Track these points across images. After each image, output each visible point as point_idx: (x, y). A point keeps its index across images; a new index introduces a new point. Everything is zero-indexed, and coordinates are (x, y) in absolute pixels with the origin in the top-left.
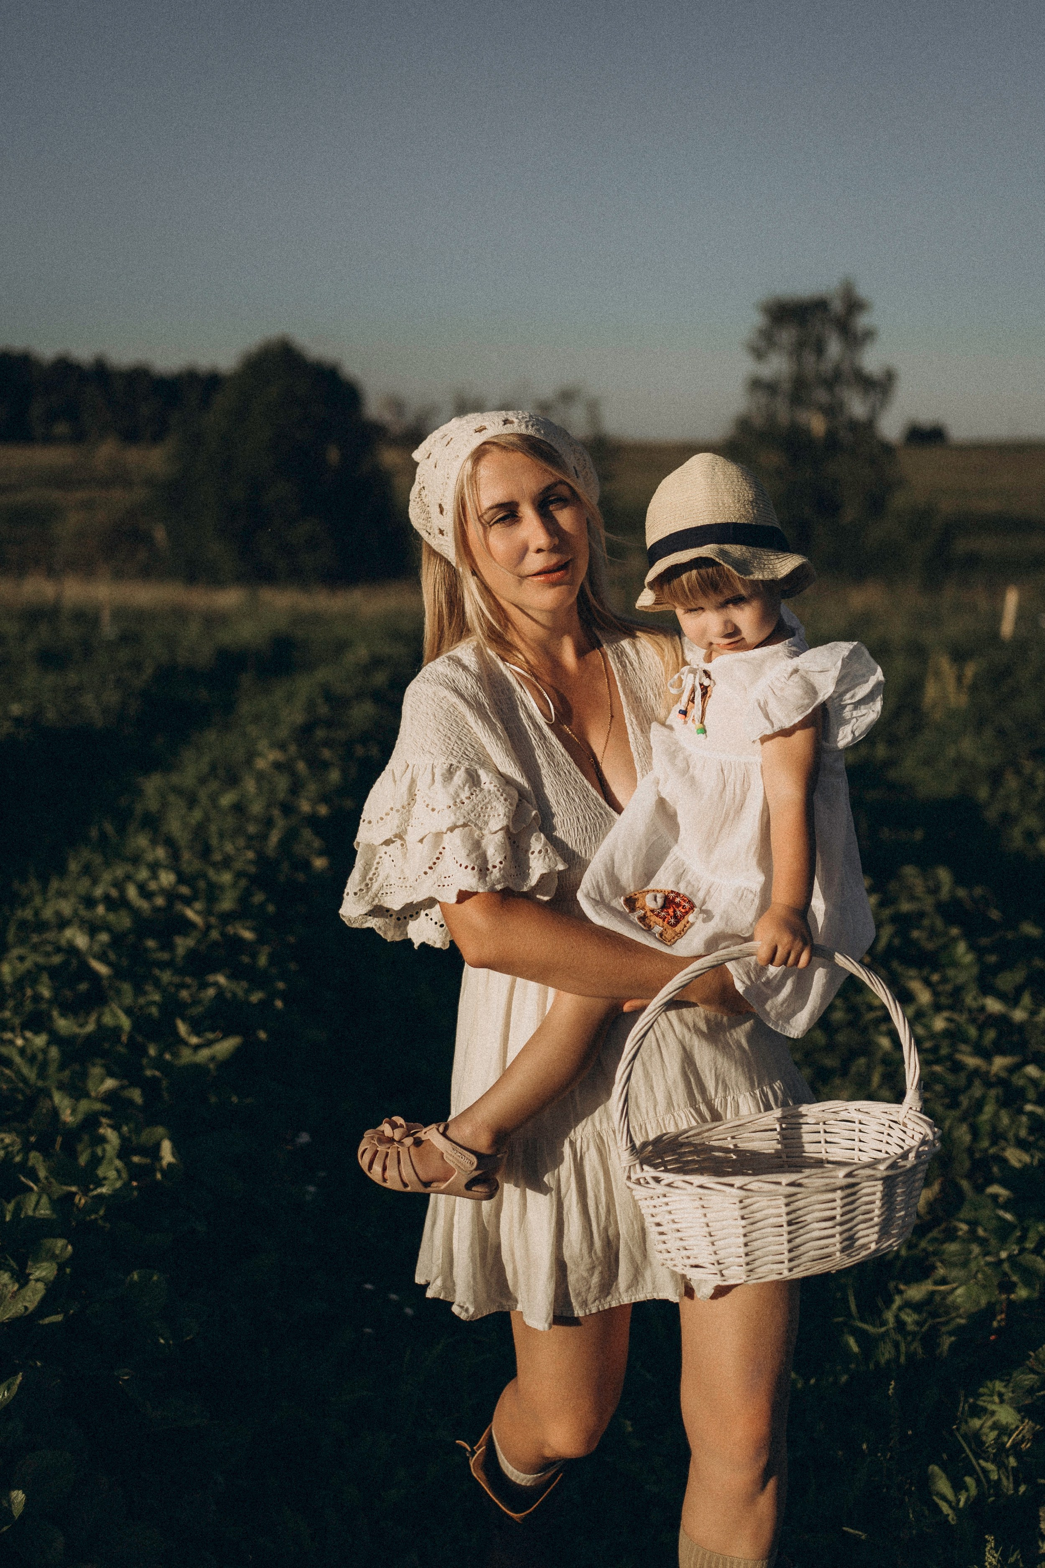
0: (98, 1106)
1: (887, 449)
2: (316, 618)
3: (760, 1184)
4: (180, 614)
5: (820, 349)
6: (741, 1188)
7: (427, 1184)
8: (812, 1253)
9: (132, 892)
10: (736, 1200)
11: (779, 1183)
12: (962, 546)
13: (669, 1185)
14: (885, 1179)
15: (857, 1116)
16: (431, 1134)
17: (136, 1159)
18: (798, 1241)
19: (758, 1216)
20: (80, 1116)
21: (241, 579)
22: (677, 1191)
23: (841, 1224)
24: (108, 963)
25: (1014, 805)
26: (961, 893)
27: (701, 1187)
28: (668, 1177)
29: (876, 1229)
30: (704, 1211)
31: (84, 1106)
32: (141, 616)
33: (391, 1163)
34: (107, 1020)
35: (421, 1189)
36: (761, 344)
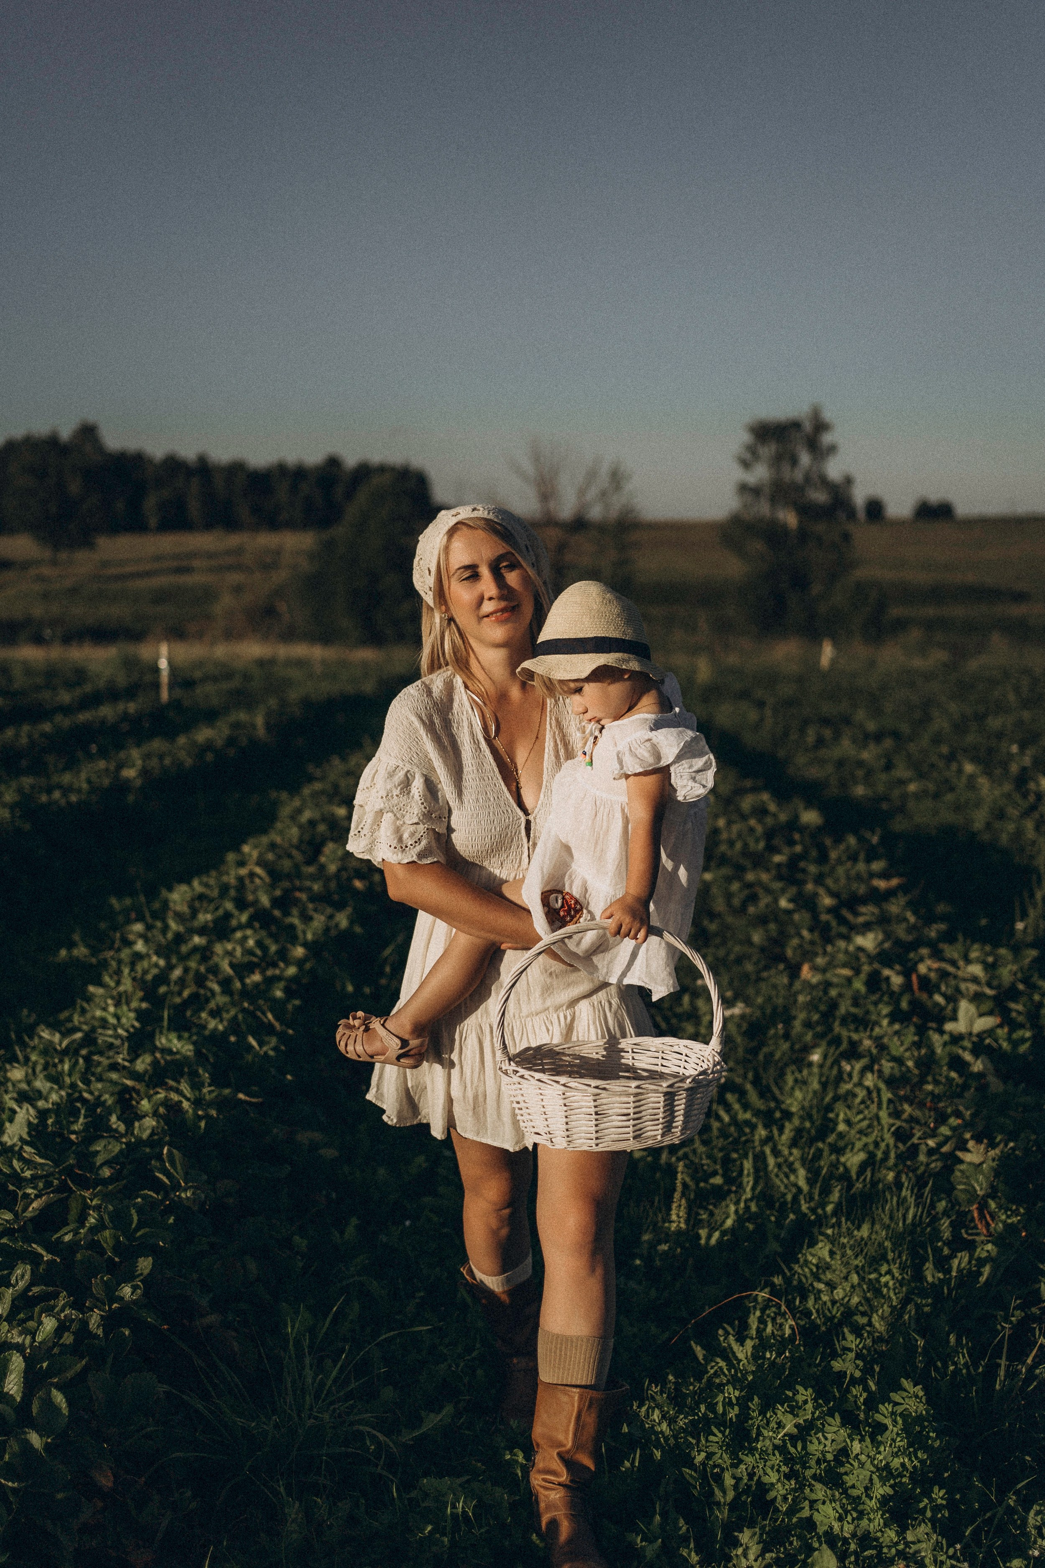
3: (576, 1084)
6: (564, 1085)
7: (372, 1057)
8: (612, 1136)
10: (561, 1093)
11: (590, 1086)
13: (522, 1077)
14: (666, 1094)
15: (684, 1051)
16: (376, 1024)
18: (602, 1126)
19: (575, 1105)
22: (526, 1081)
23: (634, 1119)
27: (539, 1080)
28: (522, 1071)
29: (660, 1126)
30: (542, 1097)
33: (351, 1041)
35: (369, 1059)
36: (748, 456)
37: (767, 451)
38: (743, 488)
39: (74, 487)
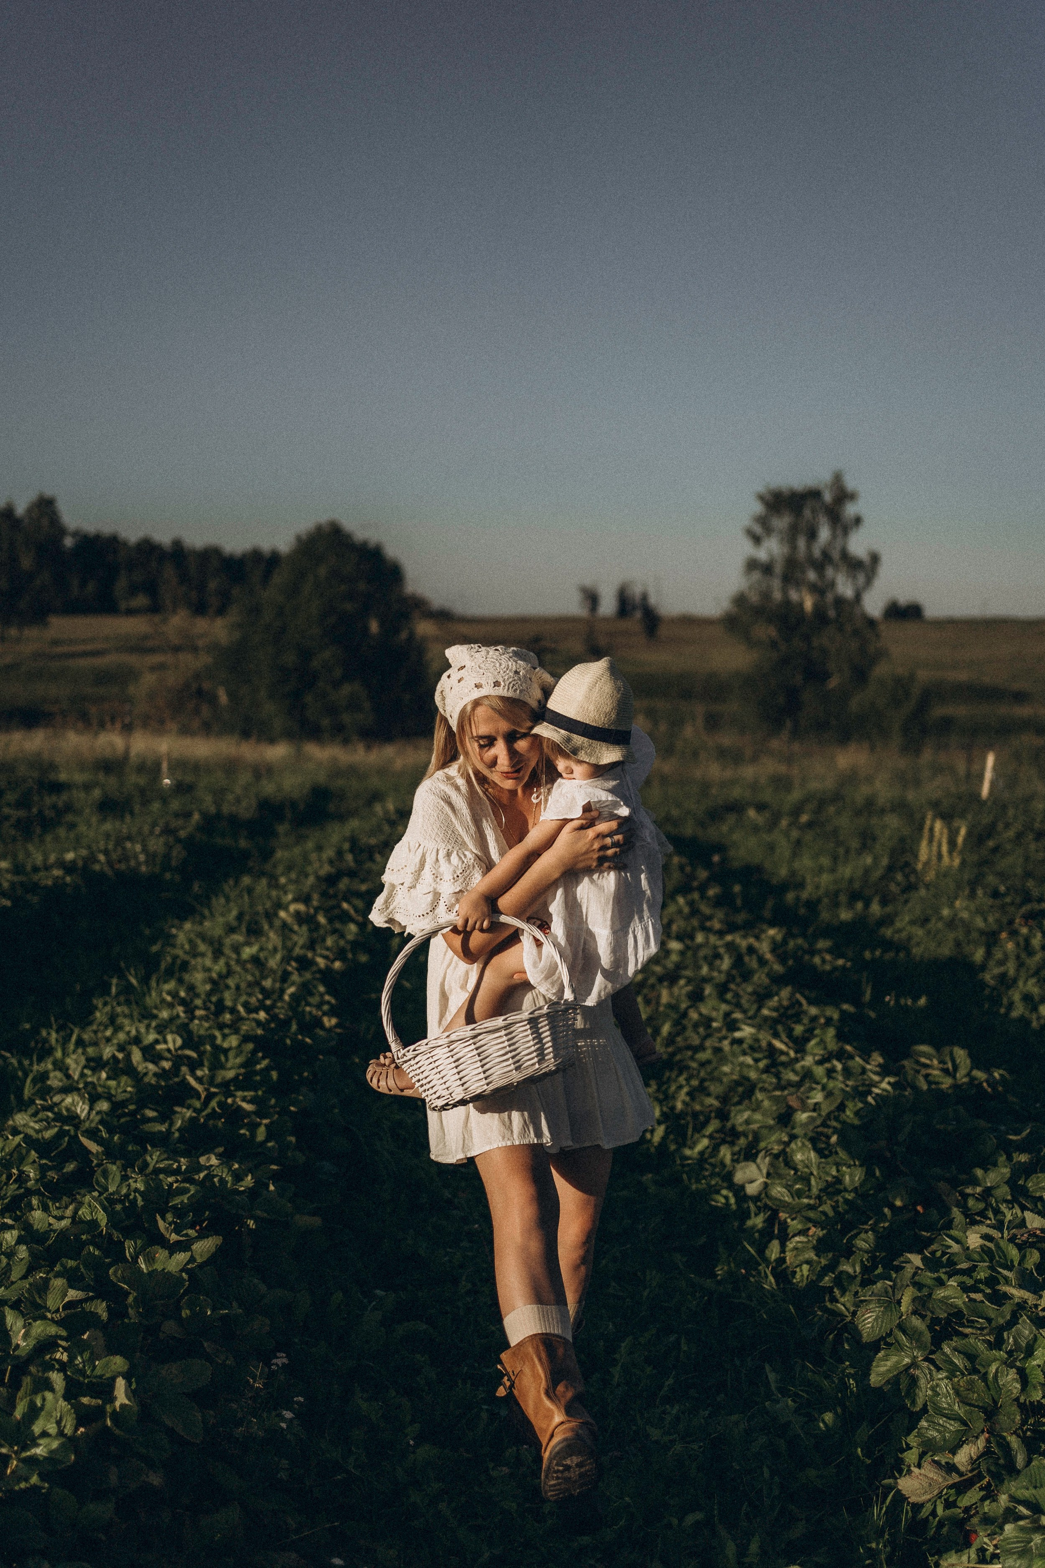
0: (53, 1330)
1: (871, 623)
2: (352, 771)
4: (231, 767)
5: (812, 535)
9: (136, 1056)
12: (939, 711)
17: (85, 1400)
20: (32, 1342)
21: (289, 735)
24: (100, 1141)
25: (1011, 968)
26: (980, 1075)
31: (39, 1328)
32: (196, 767)
33: (383, 1076)
34: (84, 1213)
36: (758, 529)
37: (782, 522)
38: (752, 565)
39: (26, 562)
